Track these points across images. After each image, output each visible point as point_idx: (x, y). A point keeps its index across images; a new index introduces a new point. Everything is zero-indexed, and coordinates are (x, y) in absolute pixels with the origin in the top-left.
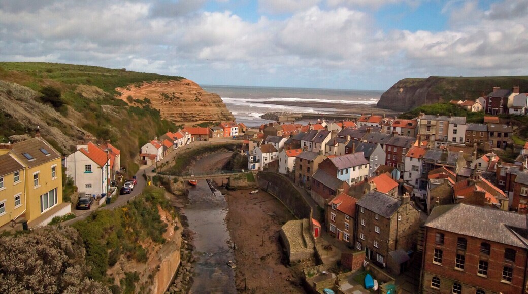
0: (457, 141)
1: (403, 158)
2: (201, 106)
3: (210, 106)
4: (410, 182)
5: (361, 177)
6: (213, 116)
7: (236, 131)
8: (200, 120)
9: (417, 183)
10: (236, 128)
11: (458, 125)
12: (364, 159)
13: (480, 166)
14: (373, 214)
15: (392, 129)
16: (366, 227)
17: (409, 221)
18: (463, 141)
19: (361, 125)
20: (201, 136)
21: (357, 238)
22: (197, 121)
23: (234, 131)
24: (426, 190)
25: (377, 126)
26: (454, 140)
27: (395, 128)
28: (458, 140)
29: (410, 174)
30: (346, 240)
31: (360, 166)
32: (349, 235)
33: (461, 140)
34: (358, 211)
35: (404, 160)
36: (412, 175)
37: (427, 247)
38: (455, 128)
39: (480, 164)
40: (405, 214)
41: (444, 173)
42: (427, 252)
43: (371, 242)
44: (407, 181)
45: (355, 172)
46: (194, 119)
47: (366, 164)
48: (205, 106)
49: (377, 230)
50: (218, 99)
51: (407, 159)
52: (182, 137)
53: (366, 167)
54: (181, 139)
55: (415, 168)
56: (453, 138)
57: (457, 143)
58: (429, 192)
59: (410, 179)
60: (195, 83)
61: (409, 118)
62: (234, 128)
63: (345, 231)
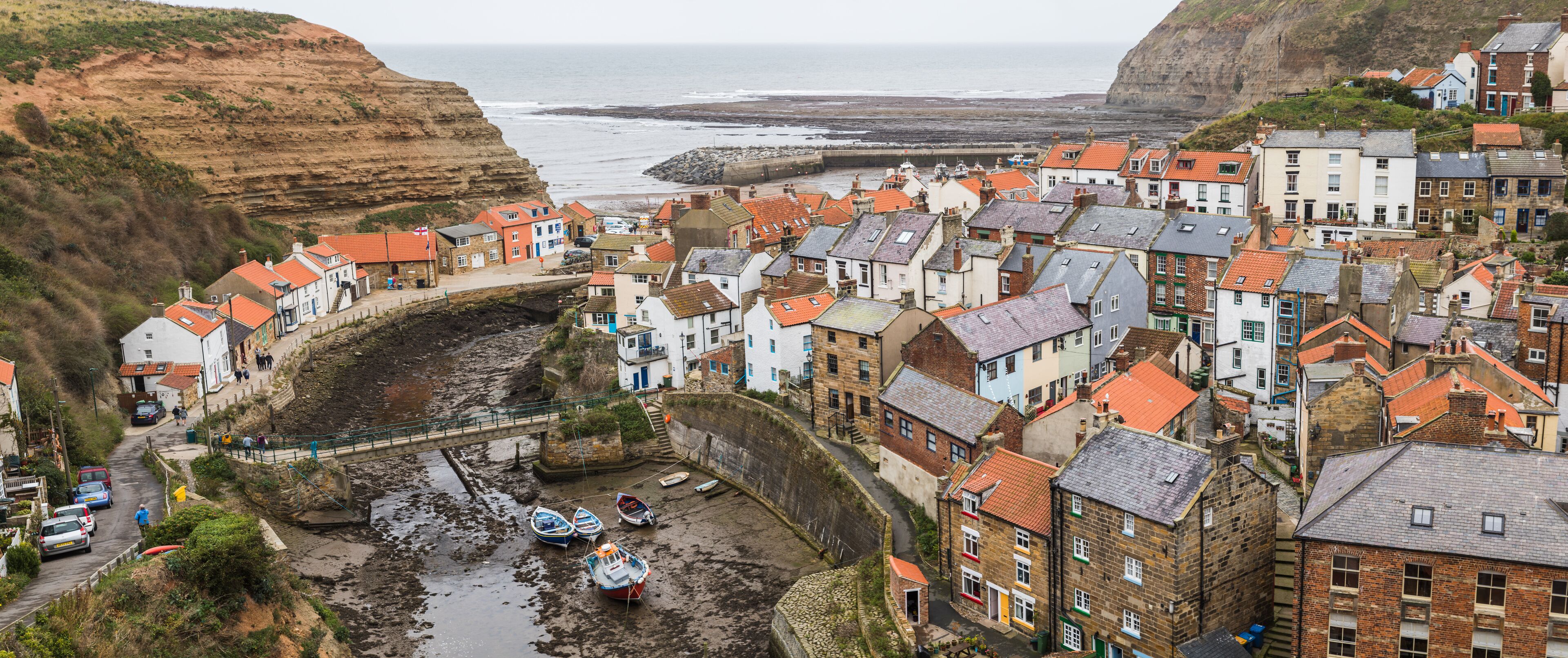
0: (1388, 221)
1: (1208, 297)
2: (389, 138)
3: (429, 136)
4: (1237, 384)
5: (1064, 380)
6: (450, 182)
7: (555, 236)
8: (388, 200)
9: (1262, 384)
10: (553, 223)
11: (1391, 161)
12: (1072, 311)
13: (1467, 302)
14: (1115, 514)
15: (1165, 188)
16: (1092, 565)
17: (1240, 524)
18: (1410, 219)
19: (1052, 182)
20: (400, 268)
21: (1063, 610)
22: (374, 203)
23: (546, 236)
24: (1293, 405)
25: (1110, 182)
26: (1380, 214)
27: (1175, 186)
28: (1392, 216)
29: (1238, 352)
30: (1023, 622)
31: (1058, 341)
32: (1032, 601)
33: (1402, 216)
34: (1061, 513)
35: (1214, 303)
36: (1244, 358)
37: (1306, 609)
38: (1382, 172)
39: (1465, 295)
40: (1225, 502)
41: (1351, 341)
42: (1305, 627)
43: (1114, 618)
44: (1229, 381)
45: (1038, 363)
46: (361, 197)
47: (1079, 332)
48: (405, 138)
49: (1133, 574)
50: (463, 107)
51: (1225, 298)
52: (317, 279)
53: (1079, 341)
54: (311, 288)
55: (1251, 330)
56: (1377, 210)
57: (1390, 226)
58: (1305, 413)
59: (1236, 372)
60: (347, 40)
61: (1224, 146)
62: (544, 226)
63: (1019, 588)
